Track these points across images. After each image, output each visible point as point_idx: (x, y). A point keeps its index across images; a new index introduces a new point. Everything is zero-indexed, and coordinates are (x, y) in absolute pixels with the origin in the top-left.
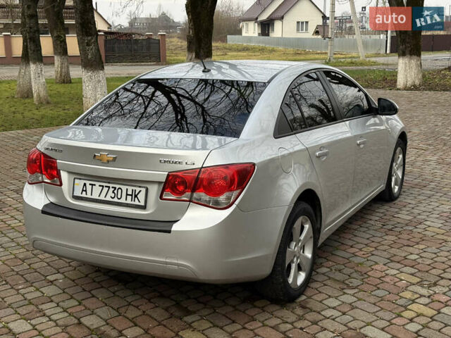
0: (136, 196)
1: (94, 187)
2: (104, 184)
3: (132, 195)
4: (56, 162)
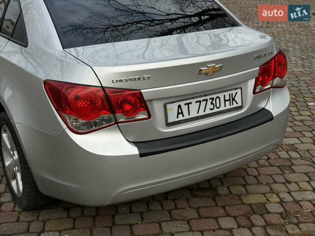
0: (233, 99)
1: (190, 105)
2: (201, 99)
3: (229, 100)
4: (141, 93)
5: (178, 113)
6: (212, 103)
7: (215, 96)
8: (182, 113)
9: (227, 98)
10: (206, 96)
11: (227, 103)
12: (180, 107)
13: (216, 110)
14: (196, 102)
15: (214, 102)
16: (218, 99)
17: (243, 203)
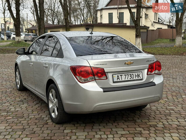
0: (139, 76)
1: (122, 76)
2: (126, 74)
3: (137, 76)
4: (104, 69)
5: (118, 79)
6: (130, 76)
7: (131, 74)
8: (119, 78)
9: (136, 75)
10: (128, 73)
11: (137, 77)
12: (118, 76)
13: (132, 79)
14: (124, 75)
15: (131, 76)
16: (133, 75)
17: (147, 124)
